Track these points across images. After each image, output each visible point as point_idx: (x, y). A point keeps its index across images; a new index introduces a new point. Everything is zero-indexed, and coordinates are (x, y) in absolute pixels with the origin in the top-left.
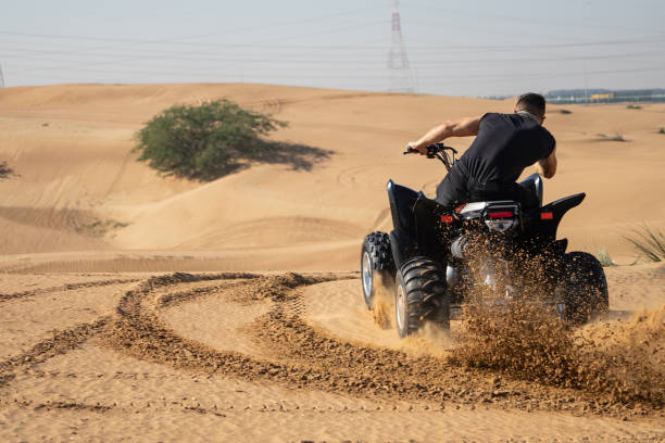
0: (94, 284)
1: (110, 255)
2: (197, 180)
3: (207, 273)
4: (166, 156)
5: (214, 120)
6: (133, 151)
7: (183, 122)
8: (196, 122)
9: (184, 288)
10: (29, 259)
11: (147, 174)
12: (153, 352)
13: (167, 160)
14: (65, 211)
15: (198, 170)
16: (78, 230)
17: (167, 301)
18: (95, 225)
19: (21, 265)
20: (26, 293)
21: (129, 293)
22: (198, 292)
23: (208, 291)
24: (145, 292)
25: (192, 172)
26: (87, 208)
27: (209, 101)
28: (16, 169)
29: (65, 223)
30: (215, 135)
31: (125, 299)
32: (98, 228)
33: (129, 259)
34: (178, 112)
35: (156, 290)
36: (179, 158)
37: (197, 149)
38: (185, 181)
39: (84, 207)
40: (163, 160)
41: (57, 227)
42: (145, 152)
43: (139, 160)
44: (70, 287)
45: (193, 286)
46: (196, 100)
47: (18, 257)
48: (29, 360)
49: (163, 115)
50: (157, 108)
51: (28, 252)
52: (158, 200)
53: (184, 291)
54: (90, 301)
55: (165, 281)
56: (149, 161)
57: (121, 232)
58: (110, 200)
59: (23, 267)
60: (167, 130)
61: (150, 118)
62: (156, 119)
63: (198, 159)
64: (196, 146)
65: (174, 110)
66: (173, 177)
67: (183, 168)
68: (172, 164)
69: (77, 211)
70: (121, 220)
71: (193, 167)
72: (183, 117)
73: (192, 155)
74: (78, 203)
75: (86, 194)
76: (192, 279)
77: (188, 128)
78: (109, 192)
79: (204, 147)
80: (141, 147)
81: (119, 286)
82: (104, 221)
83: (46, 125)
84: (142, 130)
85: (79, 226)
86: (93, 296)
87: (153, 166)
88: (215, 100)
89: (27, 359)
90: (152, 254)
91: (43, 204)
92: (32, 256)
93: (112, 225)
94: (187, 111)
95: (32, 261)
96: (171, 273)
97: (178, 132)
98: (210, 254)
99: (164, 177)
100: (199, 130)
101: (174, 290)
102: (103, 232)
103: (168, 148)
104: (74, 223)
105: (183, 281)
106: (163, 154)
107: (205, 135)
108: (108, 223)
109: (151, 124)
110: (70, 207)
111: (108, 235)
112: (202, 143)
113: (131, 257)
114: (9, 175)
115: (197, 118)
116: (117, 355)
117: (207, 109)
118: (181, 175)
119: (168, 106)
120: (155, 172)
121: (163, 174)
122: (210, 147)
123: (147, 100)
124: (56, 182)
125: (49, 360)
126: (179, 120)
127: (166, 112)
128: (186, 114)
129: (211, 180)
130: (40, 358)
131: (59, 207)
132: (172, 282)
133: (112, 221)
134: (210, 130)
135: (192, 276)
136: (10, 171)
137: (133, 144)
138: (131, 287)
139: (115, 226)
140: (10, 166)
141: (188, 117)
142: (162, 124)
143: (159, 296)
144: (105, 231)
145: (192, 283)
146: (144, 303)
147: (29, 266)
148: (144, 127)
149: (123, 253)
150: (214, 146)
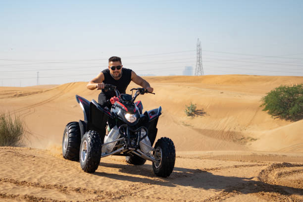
0: (246, 166)
1: (249, 153)
2: (289, 121)
3: (298, 163)
4: (276, 109)
5: (299, 93)
6: (261, 106)
7: (284, 94)
8: (290, 94)
9: (288, 169)
10: (212, 153)
11: (267, 117)
12: (274, 198)
13: (276, 111)
14: (228, 132)
15: (290, 116)
16: (234, 141)
17: (280, 175)
18: (242, 139)
19: (208, 155)
20: (217, 169)
21: (263, 171)
22: (294, 172)
23: (299, 171)
24: (270, 170)
25: (287, 116)
26: (239, 131)
27: (297, 85)
28: (207, 112)
29: (228, 137)
30: (299, 100)
31: (261, 173)
32: (243, 140)
33: (257, 155)
34: (282, 89)
35: (275, 170)
36: (281, 110)
37: (290, 106)
38: (284, 121)
39: (237, 130)
40: (274, 110)
41: (225, 139)
42: (266, 107)
43: (264, 110)
44: (236, 167)
45: (291, 169)
46: (291, 84)
47: (207, 152)
48: (218, 199)
49: (275, 90)
50: (272, 87)
51: (211, 150)
52: (271, 129)
53: (288, 171)
54: (245, 173)
55: (279, 166)
56: (268, 111)
57: (253, 143)
58: (249, 128)
59: (209, 157)
60: (277, 97)
61: (269, 91)
62: (272, 92)
63: (290, 111)
64: (290, 105)
65: (280, 88)
66: (278, 119)
67: (283, 114)
68: (278, 112)
69: (234, 133)
70: (254, 137)
71: (288, 114)
72: (284, 91)
73: (288, 109)
74: (235, 129)
75: (239, 125)
76: (290, 165)
77: (286, 96)
78: (249, 125)
79: (293, 105)
80: (264, 104)
81: (258, 167)
82: (246, 137)
83: (222, 93)
84: (266, 97)
85: (235, 139)
86: (246, 171)
87: (270, 113)
88: (299, 85)
89: (217, 198)
90: (268, 153)
91: (219, 128)
92: (214, 152)
93: (250, 139)
94: (286, 89)
95: (213, 154)
96: (282, 163)
97: (282, 98)
98: (294, 155)
99: (275, 119)
100: (292, 98)
101: (283, 170)
102: (245, 142)
103: (277, 105)
104: (233, 138)
105: (287, 166)
106: (274, 108)
107: (294, 100)
108: (248, 138)
109: (270, 94)
110: (231, 130)
111: (248, 144)
112: (293, 103)
113: (258, 154)
114: (205, 115)
115: (291, 92)
116: (258, 198)
117: (295, 88)
118: (282, 118)
119: (278, 86)
120: (270, 116)
121: (274, 117)
122: (296, 105)
123: (269, 83)
124: (226, 119)
125: (227, 199)
126: (283, 93)
127: (277, 89)
128: (286, 90)
129: (296, 121)
130: (223, 198)
131: (226, 130)
132: (282, 166)
133: (250, 137)
134: (296, 98)
135: (290, 164)
136: (205, 113)
137: (261, 103)
138: (264, 168)
139: (251, 140)
140: (205, 111)
141: (287, 92)
142: (274, 95)
143: (276, 172)
144: (246, 142)
145: (291, 168)
146: (270, 175)
147: (212, 156)
148: (266, 95)
149: (255, 152)
150: (298, 105)
